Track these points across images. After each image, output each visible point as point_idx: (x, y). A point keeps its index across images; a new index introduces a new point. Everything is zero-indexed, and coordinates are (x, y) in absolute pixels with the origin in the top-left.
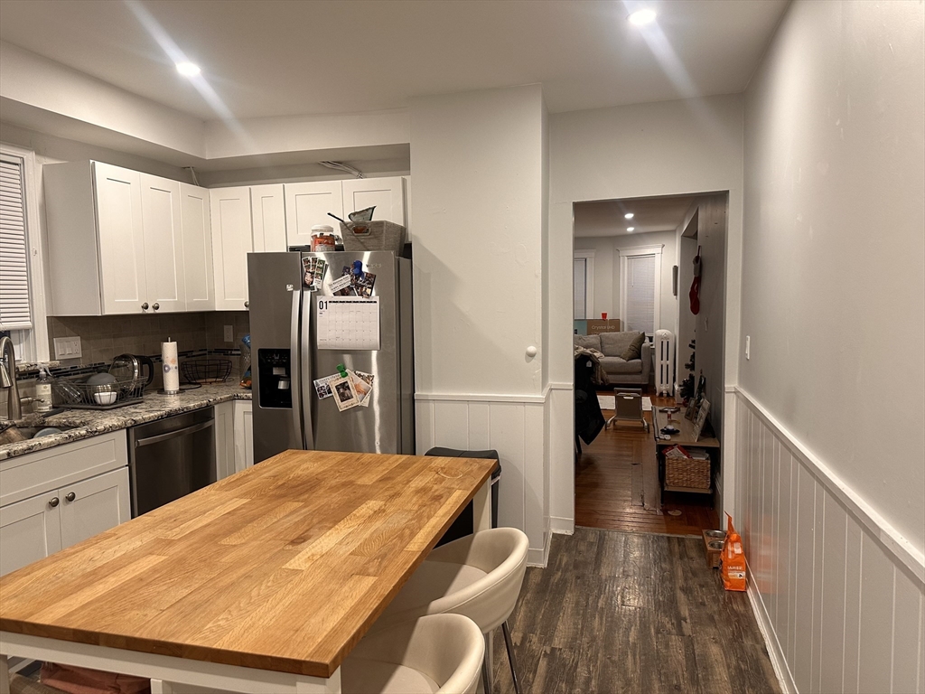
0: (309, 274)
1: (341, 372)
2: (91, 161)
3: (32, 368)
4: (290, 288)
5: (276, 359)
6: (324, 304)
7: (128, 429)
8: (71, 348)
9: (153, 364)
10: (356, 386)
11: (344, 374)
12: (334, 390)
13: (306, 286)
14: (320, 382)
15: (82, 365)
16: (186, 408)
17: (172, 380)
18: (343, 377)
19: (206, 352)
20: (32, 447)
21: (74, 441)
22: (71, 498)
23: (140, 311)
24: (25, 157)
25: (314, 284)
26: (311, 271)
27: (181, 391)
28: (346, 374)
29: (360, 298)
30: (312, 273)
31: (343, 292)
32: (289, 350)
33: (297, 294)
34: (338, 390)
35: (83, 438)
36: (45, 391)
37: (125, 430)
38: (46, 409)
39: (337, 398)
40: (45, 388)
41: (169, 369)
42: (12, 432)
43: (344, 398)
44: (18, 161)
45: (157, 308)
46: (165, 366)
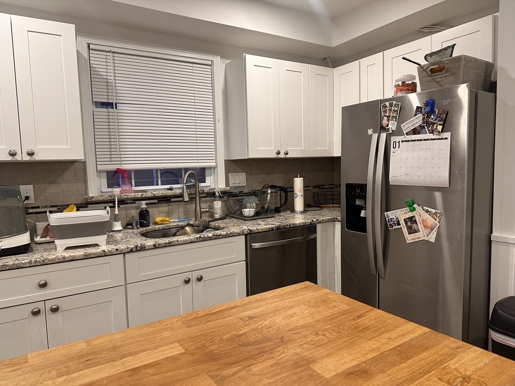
0: (385, 118)
1: (410, 206)
2: (244, 54)
3: (212, 191)
4: (370, 132)
5: (357, 191)
6: (397, 144)
7: (246, 235)
8: (240, 180)
9: (287, 192)
10: (423, 221)
11: (412, 209)
12: (402, 222)
13: (383, 129)
14: (391, 215)
15: (246, 191)
16: (293, 224)
17: (299, 204)
18: (412, 211)
19: (334, 186)
20: (172, 242)
21: (203, 241)
22: (200, 279)
23: (275, 156)
24: (214, 60)
25: (389, 126)
26: (387, 115)
27: (304, 212)
28: (414, 209)
29: (431, 136)
30: (388, 117)
31: (415, 131)
32: (366, 185)
33: (375, 136)
34: (406, 222)
35: (210, 239)
36: (218, 205)
37: (244, 236)
38: (217, 216)
39: (405, 231)
40: (217, 203)
41: (297, 196)
42: (188, 229)
43: (412, 231)
44: (210, 63)
45: (287, 154)
46: (295, 194)
